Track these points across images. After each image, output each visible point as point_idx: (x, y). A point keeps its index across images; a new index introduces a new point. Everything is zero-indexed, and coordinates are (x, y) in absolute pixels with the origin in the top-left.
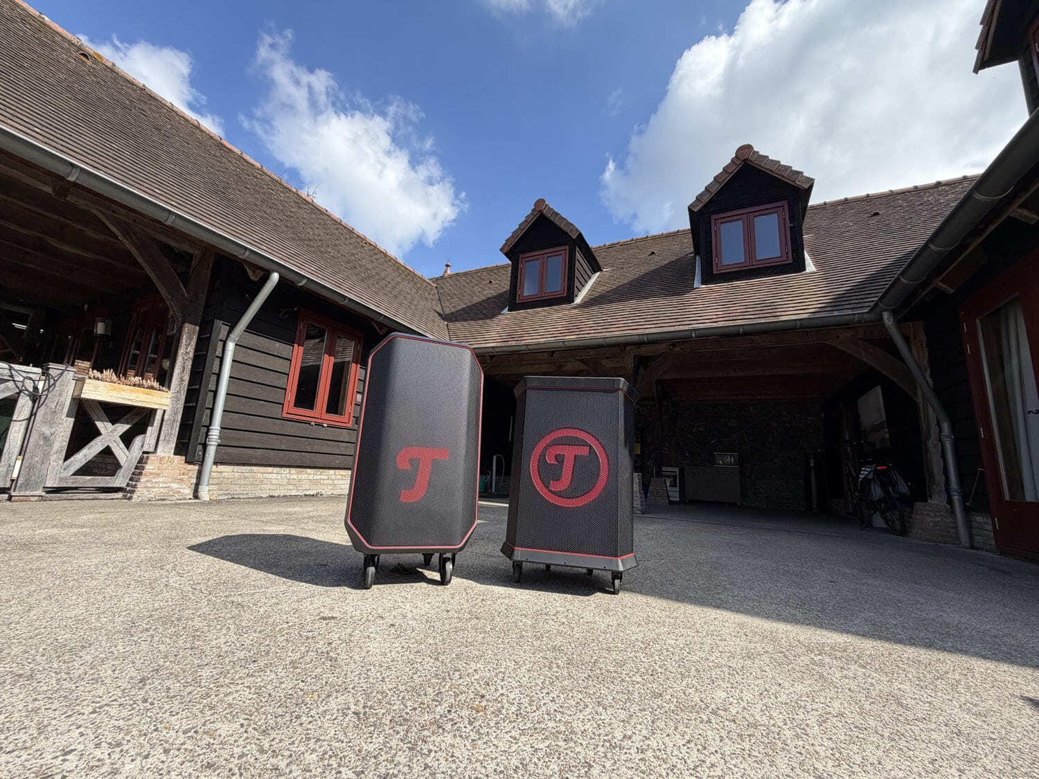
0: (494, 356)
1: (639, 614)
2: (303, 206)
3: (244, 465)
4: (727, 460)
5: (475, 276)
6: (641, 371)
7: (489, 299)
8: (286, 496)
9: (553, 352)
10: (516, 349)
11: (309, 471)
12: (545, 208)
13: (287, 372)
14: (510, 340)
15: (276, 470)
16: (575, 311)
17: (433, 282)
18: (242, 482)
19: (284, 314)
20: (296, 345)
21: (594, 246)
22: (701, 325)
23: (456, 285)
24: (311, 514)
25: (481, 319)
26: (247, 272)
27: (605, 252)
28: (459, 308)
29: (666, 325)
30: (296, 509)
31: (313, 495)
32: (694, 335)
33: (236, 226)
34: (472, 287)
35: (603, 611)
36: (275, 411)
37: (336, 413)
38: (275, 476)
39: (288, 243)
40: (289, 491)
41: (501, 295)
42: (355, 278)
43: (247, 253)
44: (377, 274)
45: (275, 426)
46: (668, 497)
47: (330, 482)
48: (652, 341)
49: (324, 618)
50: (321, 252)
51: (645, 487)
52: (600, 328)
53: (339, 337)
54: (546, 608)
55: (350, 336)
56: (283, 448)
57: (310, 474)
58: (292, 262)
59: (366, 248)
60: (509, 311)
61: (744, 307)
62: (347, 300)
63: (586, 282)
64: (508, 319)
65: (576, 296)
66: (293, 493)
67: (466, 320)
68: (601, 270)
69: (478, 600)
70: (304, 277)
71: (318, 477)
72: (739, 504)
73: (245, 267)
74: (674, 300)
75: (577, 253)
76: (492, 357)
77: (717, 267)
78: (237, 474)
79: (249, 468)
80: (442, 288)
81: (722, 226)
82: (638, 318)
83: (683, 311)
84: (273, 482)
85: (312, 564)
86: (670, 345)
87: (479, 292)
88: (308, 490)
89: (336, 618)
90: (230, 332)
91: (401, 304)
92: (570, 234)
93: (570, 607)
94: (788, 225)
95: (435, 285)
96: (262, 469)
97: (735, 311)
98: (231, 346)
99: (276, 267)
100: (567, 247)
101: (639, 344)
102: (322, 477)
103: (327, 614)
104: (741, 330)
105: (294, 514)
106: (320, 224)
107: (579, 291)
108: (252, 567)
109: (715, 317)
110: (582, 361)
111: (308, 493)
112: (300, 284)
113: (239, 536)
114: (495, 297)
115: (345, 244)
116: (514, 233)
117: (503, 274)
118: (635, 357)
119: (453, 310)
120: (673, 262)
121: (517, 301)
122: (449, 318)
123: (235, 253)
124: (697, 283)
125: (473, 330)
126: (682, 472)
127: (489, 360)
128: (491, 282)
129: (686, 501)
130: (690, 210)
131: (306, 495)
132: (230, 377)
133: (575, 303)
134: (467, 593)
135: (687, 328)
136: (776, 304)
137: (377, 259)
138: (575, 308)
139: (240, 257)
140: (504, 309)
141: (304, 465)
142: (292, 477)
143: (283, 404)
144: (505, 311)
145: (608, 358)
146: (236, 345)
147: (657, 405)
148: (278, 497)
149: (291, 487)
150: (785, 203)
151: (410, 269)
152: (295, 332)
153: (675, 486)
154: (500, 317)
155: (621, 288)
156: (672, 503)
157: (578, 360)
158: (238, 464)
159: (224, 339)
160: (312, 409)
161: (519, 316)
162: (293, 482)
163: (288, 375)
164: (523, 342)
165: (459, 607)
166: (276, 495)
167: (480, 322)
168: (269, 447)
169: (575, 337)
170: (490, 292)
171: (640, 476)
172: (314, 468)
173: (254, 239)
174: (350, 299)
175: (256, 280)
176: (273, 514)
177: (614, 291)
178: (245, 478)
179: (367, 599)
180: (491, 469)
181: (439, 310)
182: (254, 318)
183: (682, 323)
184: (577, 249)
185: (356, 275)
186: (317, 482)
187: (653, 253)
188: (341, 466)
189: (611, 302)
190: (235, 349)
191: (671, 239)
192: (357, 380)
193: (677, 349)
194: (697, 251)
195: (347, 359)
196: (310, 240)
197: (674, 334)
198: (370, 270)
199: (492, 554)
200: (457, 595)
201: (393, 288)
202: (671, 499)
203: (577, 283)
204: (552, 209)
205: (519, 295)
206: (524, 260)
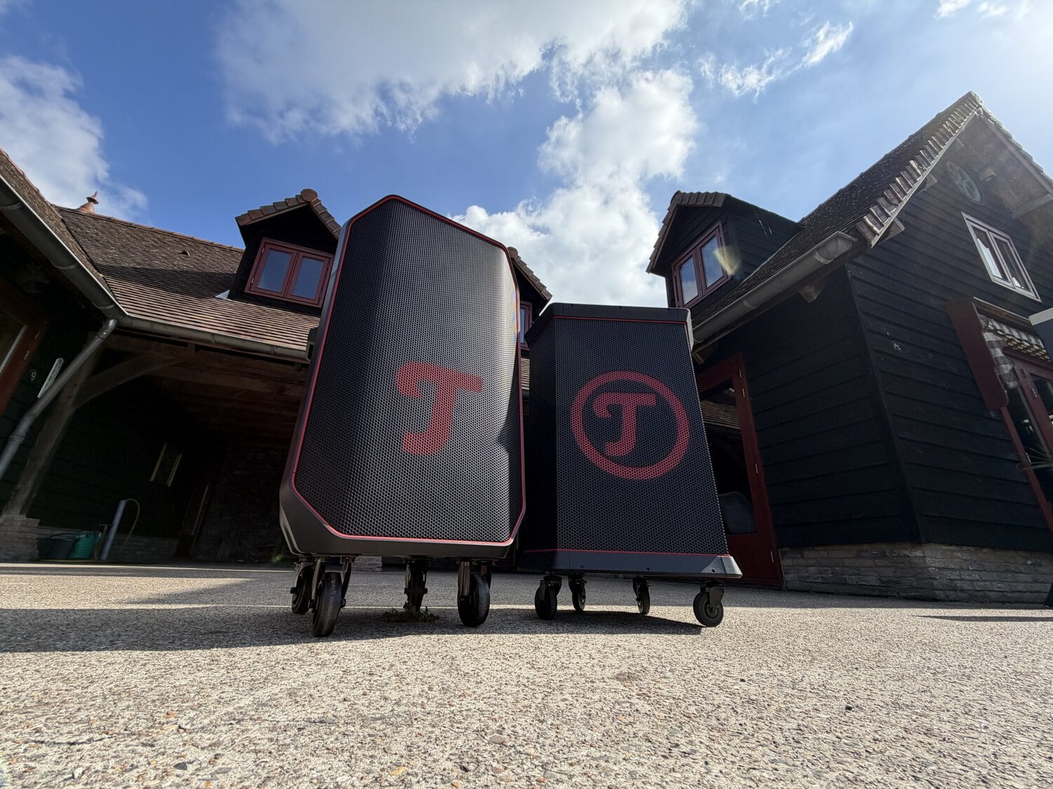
5: (149, 235)
7: (186, 272)
12: (315, 202)
14: (244, 333)
17: (56, 209)
23: (111, 233)
28: (125, 265)
34: (146, 246)
41: (208, 275)
60: (229, 297)
64: (230, 307)
80: (78, 226)
87: (165, 258)
95: (59, 216)
114: (197, 273)
116: (264, 208)
117: (206, 252)
119: (114, 264)
121: (246, 291)
122: (108, 271)
125: (164, 301)
127: (191, 352)
128: (184, 253)
144: (224, 295)
154: (214, 300)
161: (248, 309)
164: (267, 341)
170: (185, 265)
204: (325, 208)
205: (251, 284)
206: (268, 246)
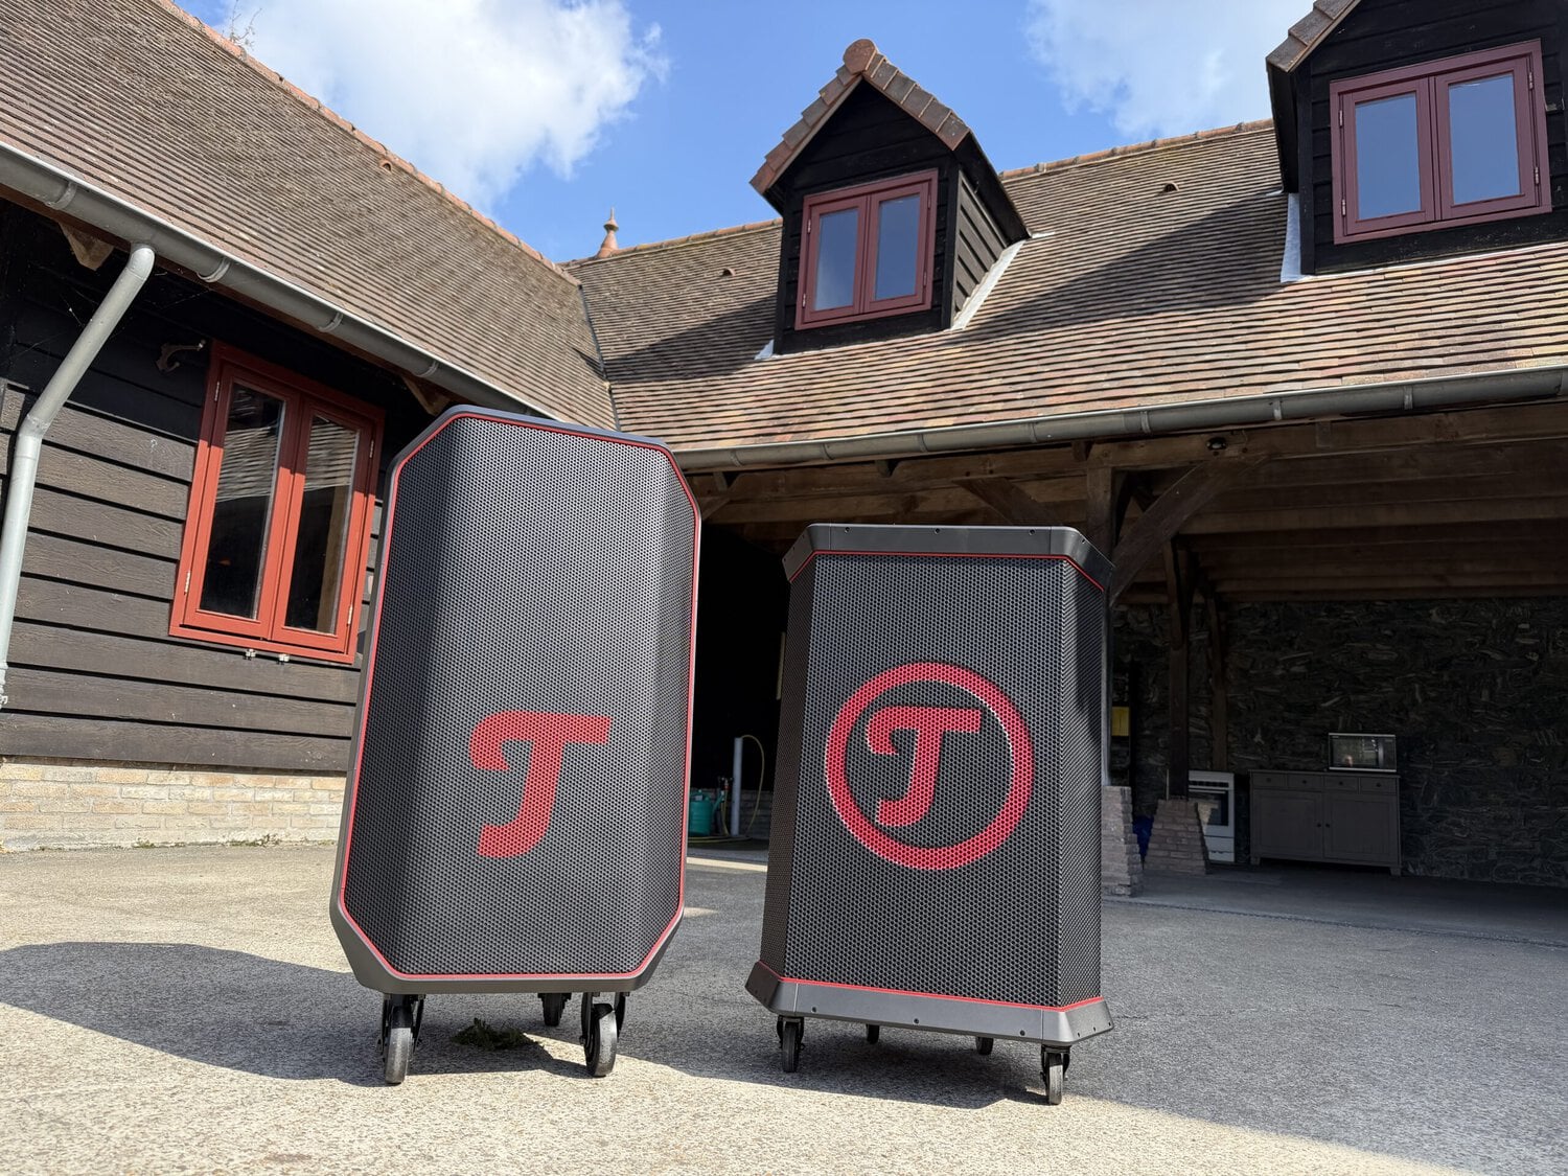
0: (736, 473)
1: (1112, 1155)
2: (219, 65)
3: (70, 761)
4: (1364, 751)
5: (684, 256)
6: (1132, 510)
7: (721, 319)
8: (184, 845)
9: (892, 464)
10: (795, 454)
11: (242, 778)
12: (872, 67)
13: (180, 516)
14: (779, 430)
15: (155, 775)
16: (955, 351)
17: (570, 272)
18: (66, 806)
19: (171, 362)
20: (203, 444)
21: (1007, 172)
22: (1298, 386)
23: (635, 281)
24: (248, 892)
25: (702, 374)
26: (69, 246)
27: (1038, 186)
28: (642, 344)
29: (1202, 385)
30: (210, 879)
31: (254, 844)
32: (1277, 413)
33: (38, 123)
34: (677, 285)
35: (1015, 1148)
36: (151, 619)
37: (313, 626)
38: (151, 791)
39: (179, 168)
40: (192, 833)
41: (754, 309)
42: (358, 261)
43: (69, 194)
44: (419, 250)
45: (154, 660)
46: (1205, 852)
47: (298, 807)
48: (1163, 432)
49: (278, 1159)
50: (267, 191)
51: (1141, 824)
52: (1020, 395)
53: (317, 421)
54: (865, 1137)
55: (348, 418)
56: (174, 718)
57: (245, 787)
58: (188, 217)
59: (388, 180)
60: (777, 350)
61: (1416, 335)
62: (337, 321)
63: (986, 270)
64: (772, 374)
65: (957, 310)
66: (203, 837)
67: (660, 378)
68: (1027, 237)
69: (684, 1117)
70: (220, 258)
71: (268, 796)
72: (1396, 871)
73: (66, 233)
74: (1225, 317)
75: (961, 191)
76: (730, 477)
77: (1345, 226)
78: (53, 787)
79: (84, 770)
80: (597, 290)
81: (1361, 111)
82: (1125, 366)
83: (1250, 346)
84: (150, 806)
85: (247, 1020)
86: (1213, 441)
87: (696, 300)
88: (241, 829)
89: (310, 1157)
90: (26, 409)
91: (485, 331)
92: (942, 137)
93: (929, 1136)
94: (1542, 107)
95: (577, 282)
96: (118, 773)
97: (1391, 347)
98: (30, 446)
99: (147, 233)
100: (933, 174)
101: (1125, 438)
102: (278, 795)
103: (285, 1146)
104: (1408, 399)
105: (204, 891)
106: (262, 114)
107: (966, 295)
108: (92, 1027)
109: (1336, 362)
110: (969, 486)
111: (240, 837)
112: (211, 279)
113: (59, 946)
114: (737, 315)
115: (331, 169)
116: (789, 135)
117: (761, 251)
118: (1116, 472)
119: (627, 351)
120: (1224, 211)
121: (799, 326)
122: (615, 371)
123: (37, 196)
124: (1289, 271)
125: (678, 404)
126: (1242, 783)
127: (722, 486)
128: (727, 273)
129: (1253, 861)
130: (1272, 68)
131: (235, 843)
132: (30, 529)
133: (953, 328)
134: (656, 1099)
135: (1259, 392)
136: (1504, 326)
137: (417, 210)
138: (954, 342)
139: (51, 204)
140: (760, 346)
141: (231, 763)
142: (198, 794)
143: (170, 602)
144: (767, 352)
145: (1040, 477)
146: (44, 442)
147: (1175, 606)
148: (163, 846)
149: (196, 821)
150: (1533, 47)
151: (509, 236)
152: (201, 407)
153: (1224, 822)
154: (751, 368)
155: (1081, 285)
156: (1214, 867)
157: (962, 484)
158: (54, 760)
159: (13, 428)
160: (248, 614)
161: (803, 367)
162: (201, 808)
163: (182, 522)
164: (813, 436)
165: (633, 1133)
166: (157, 841)
167: (699, 383)
168: (137, 716)
169: (950, 421)
170: (725, 300)
171: (1128, 798)
172: (255, 770)
173: (86, 156)
174: (346, 319)
175: (94, 267)
176: (148, 890)
177: (1061, 295)
178: (76, 796)
179: (391, 1111)
180: (730, 774)
181: (588, 349)
182: (90, 368)
183: (1246, 380)
184: (962, 178)
185: (363, 252)
186: (263, 809)
187: (1170, 188)
188: (325, 766)
189: (1053, 323)
190: (42, 456)
191: (1218, 148)
192: (367, 537)
193: (1232, 452)
194: (1290, 184)
195: (341, 482)
196: (238, 159)
197: (1224, 411)
198: (399, 238)
199: (726, 997)
200: (629, 1101)
201: (463, 288)
202: (1212, 857)
203: (959, 273)
204: (894, 69)
205: (803, 308)
206: (816, 211)
